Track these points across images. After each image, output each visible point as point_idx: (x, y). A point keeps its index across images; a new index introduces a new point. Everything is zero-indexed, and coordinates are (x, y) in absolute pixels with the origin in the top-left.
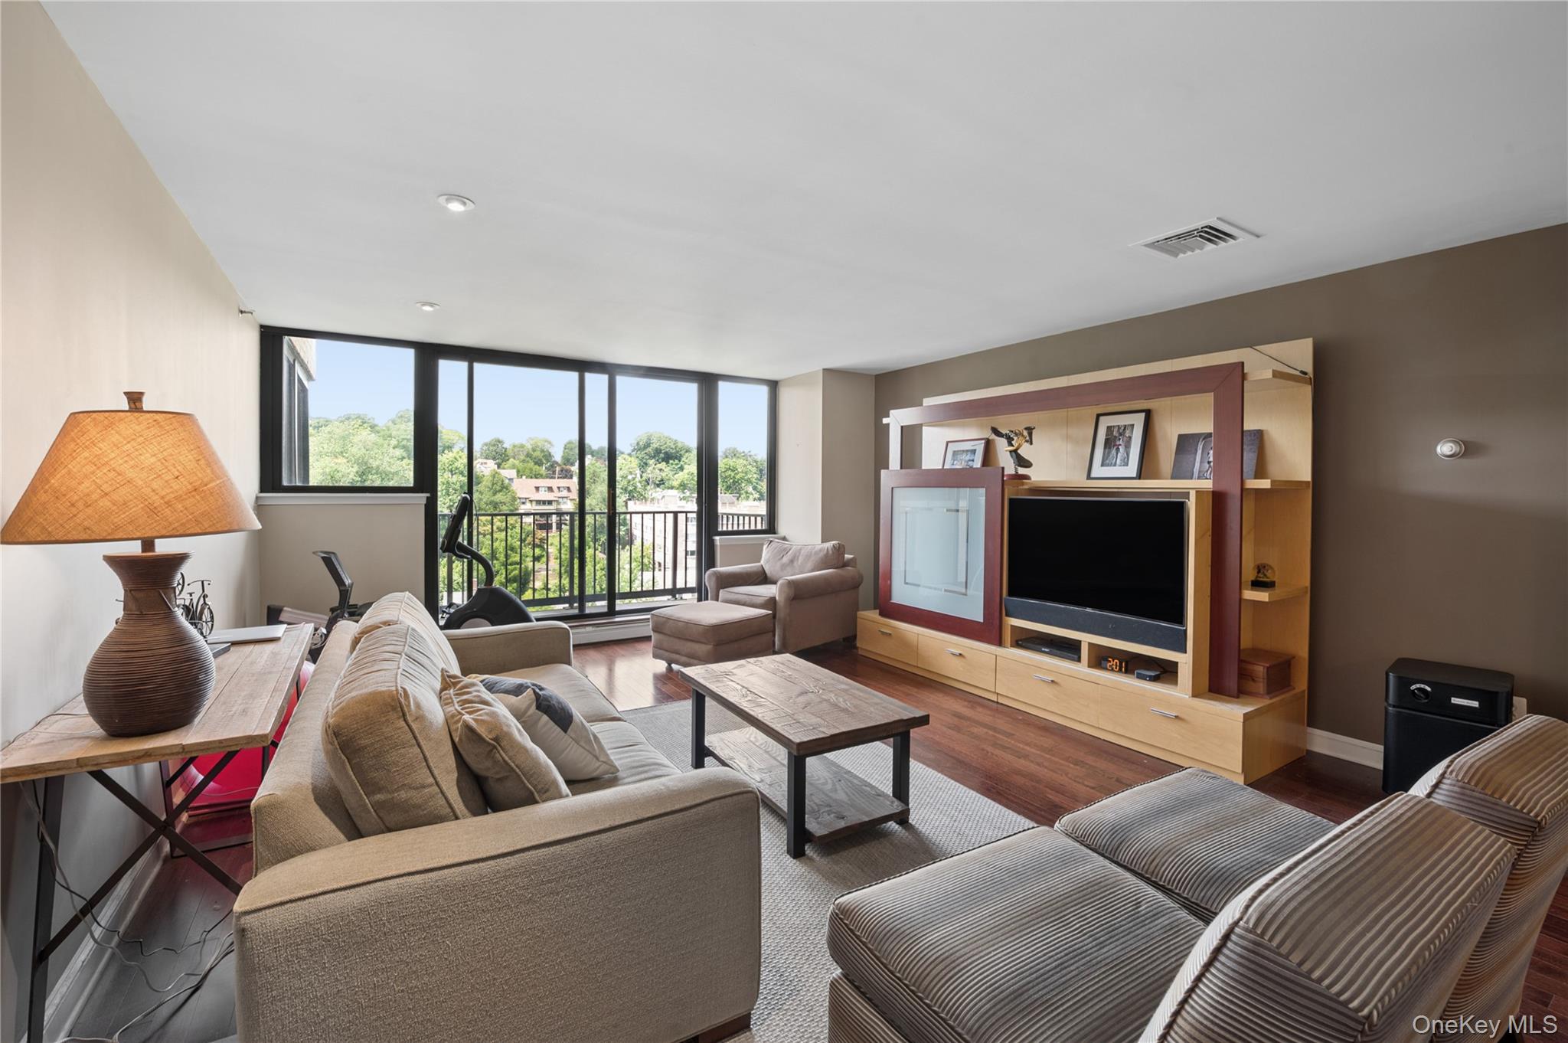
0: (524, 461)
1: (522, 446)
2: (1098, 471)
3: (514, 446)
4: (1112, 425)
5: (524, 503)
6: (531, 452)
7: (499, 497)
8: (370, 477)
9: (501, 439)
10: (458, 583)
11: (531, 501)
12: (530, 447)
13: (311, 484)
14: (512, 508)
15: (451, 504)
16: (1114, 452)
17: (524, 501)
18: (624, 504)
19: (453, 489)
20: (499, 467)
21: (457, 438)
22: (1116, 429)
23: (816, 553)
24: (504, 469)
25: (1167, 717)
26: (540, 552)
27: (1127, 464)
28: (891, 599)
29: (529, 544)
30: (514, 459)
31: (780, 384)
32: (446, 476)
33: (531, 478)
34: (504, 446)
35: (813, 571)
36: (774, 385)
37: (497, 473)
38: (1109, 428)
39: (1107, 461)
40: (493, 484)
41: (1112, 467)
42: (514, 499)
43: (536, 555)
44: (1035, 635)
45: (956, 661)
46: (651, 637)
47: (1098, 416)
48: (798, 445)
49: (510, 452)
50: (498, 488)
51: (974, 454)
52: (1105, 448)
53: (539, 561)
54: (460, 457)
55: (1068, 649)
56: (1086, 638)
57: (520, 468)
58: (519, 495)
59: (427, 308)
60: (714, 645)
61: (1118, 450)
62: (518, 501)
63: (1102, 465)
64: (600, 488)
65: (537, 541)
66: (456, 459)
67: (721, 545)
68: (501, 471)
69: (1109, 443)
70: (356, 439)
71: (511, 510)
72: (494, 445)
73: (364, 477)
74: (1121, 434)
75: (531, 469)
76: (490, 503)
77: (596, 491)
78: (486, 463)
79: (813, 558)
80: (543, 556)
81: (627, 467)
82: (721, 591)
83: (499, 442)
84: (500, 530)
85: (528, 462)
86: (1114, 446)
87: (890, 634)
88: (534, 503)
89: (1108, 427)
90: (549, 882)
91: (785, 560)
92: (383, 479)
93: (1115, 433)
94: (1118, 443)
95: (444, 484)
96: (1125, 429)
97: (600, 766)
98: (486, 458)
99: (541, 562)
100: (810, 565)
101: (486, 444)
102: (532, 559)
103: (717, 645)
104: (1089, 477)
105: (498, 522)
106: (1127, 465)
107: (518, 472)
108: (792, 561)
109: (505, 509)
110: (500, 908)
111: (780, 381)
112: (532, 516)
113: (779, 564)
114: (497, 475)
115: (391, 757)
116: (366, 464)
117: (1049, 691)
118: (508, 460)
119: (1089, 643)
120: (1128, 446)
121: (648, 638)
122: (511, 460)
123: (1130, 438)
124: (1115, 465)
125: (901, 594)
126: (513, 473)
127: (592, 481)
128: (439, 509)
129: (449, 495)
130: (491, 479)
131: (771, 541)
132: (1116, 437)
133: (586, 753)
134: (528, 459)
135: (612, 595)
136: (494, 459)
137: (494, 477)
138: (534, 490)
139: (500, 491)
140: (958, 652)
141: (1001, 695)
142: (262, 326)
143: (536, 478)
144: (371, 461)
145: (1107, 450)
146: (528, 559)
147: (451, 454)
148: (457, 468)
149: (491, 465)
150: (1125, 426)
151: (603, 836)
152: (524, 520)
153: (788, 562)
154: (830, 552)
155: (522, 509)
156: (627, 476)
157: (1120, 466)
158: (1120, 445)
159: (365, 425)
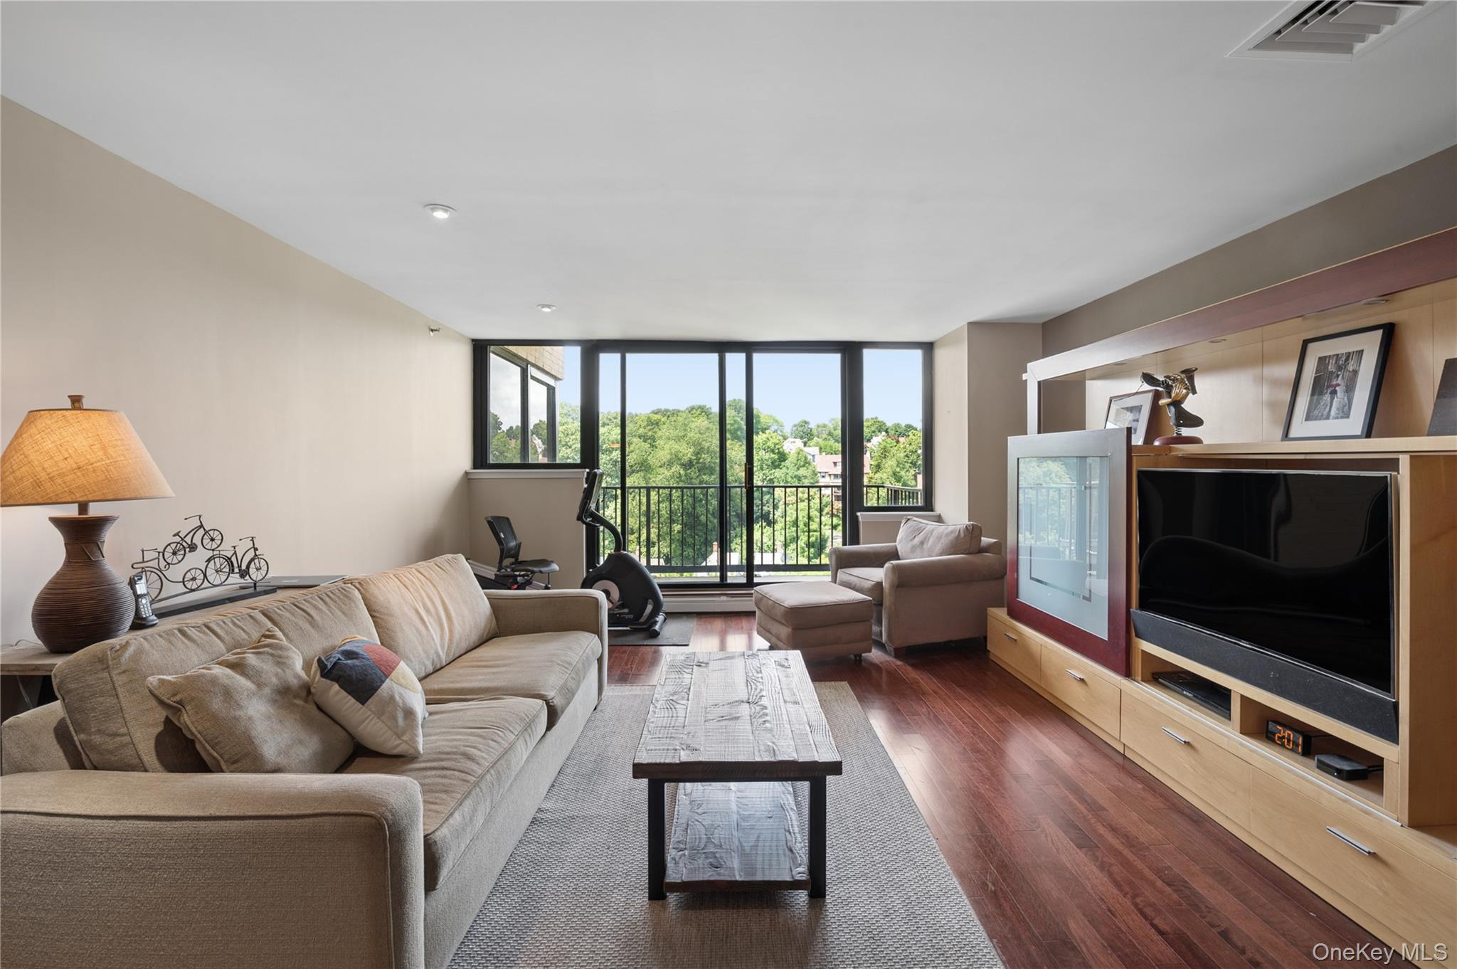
0: (825, 439)
1: (825, 426)
2: (1300, 427)
3: (818, 426)
4: (1326, 355)
5: (823, 477)
6: (832, 431)
7: (802, 472)
8: (703, 455)
9: (807, 420)
10: (768, 546)
11: (830, 475)
12: (832, 427)
13: (558, 461)
14: (812, 481)
15: (764, 477)
16: (1327, 397)
17: (823, 474)
18: (913, 477)
19: (766, 465)
20: (805, 445)
21: (772, 421)
22: (1333, 361)
23: (947, 535)
24: (809, 446)
25: (1357, 850)
26: (837, 521)
27: (1347, 415)
28: (1017, 598)
29: (828, 513)
30: (818, 437)
31: (935, 345)
32: (760, 454)
33: (832, 454)
34: (810, 426)
35: (941, 555)
36: (928, 348)
37: (801, 450)
38: (1322, 361)
39: (1316, 412)
40: (798, 460)
41: (1322, 422)
42: (815, 473)
43: (834, 524)
44: (1175, 670)
45: (1077, 689)
46: (755, 612)
47: (1306, 343)
48: (949, 412)
49: (815, 432)
50: (802, 463)
51: (1140, 412)
52: (1313, 394)
53: (836, 529)
54: (771, 437)
55: (1215, 697)
56: (1238, 687)
57: (822, 446)
58: (818, 470)
59: (546, 310)
60: (793, 629)
61: (1334, 393)
62: (819, 475)
63: (1307, 419)
64: (890, 463)
65: (835, 511)
66: (768, 439)
67: (863, 522)
68: (806, 449)
69: (1319, 386)
70: (693, 425)
71: (811, 483)
72: (802, 426)
73: (699, 456)
74: (1340, 368)
75: (831, 447)
76: (795, 477)
77: (886, 465)
78: (794, 442)
79: (943, 541)
80: (839, 525)
81: (916, 442)
82: (839, 570)
83: (806, 423)
84: (802, 501)
85: (829, 440)
86: (1328, 387)
87: (1016, 640)
88: (832, 477)
89: (1320, 358)
90: (147, 855)
91: (917, 540)
92: (712, 458)
93: (1331, 367)
94: (1334, 383)
95: (759, 461)
96: (1347, 359)
97: (401, 744)
98: (795, 438)
99: (838, 530)
100: (938, 548)
101: (795, 426)
102: (831, 527)
103: (796, 629)
104: (1286, 436)
105: (803, 493)
106: (1348, 417)
107: (821, 449)
108: (922, 543)
109: (806, 482)
110: (104, 868)
111: (934, 342)
112: (830, 489)
113: (909, 545)
114: (801, 453)
115: (91, 703)
116: (700, 444)
117: (1182, 755)
118: (813, 439)
119: (1242, 696)
120: (1350, 389)
121: (752, 614)
122: (816, 438)
123: (1355, 372)
124: (1328, 417)
125: (1030, 594)
126: (815, 450)
127: (883, 456)
128: (755, 481)
129: (763, 470)
130: (796, 455)
131: (909, 519)
132: (1331, 373)
133: (386, 728)
134: (829, 437)
135: (750, 568)
136: (801, 438)
137: (799, 453)
138: (833, 465)
139: (804, 466)
140: (1079, 676)
141: (1129, 747)
142: (473, 340)
143: (836, 454)
144: (704, 443)
145: (1316, 397)
146: (827, 527)
147: (764, 435)
148: (769, 447)
149: (799, 443)
150: (1348, 355)
151: (202, 824)
152: (823, 492)
153: (918, 543)
154: (962, 535)
155: (822, 482)
156: (916, 451)
157: (1337, 418)
158: (1338, 385)
159: (703, 414)
